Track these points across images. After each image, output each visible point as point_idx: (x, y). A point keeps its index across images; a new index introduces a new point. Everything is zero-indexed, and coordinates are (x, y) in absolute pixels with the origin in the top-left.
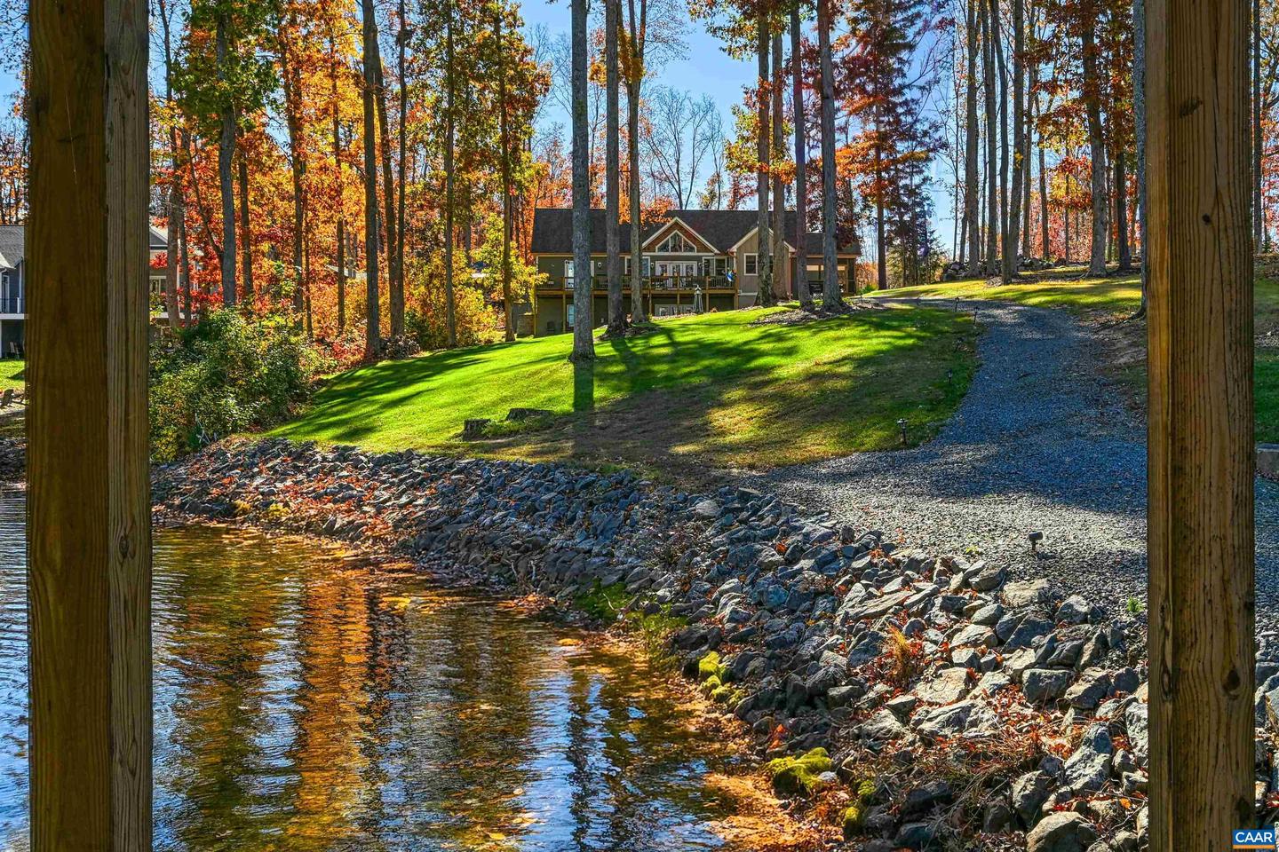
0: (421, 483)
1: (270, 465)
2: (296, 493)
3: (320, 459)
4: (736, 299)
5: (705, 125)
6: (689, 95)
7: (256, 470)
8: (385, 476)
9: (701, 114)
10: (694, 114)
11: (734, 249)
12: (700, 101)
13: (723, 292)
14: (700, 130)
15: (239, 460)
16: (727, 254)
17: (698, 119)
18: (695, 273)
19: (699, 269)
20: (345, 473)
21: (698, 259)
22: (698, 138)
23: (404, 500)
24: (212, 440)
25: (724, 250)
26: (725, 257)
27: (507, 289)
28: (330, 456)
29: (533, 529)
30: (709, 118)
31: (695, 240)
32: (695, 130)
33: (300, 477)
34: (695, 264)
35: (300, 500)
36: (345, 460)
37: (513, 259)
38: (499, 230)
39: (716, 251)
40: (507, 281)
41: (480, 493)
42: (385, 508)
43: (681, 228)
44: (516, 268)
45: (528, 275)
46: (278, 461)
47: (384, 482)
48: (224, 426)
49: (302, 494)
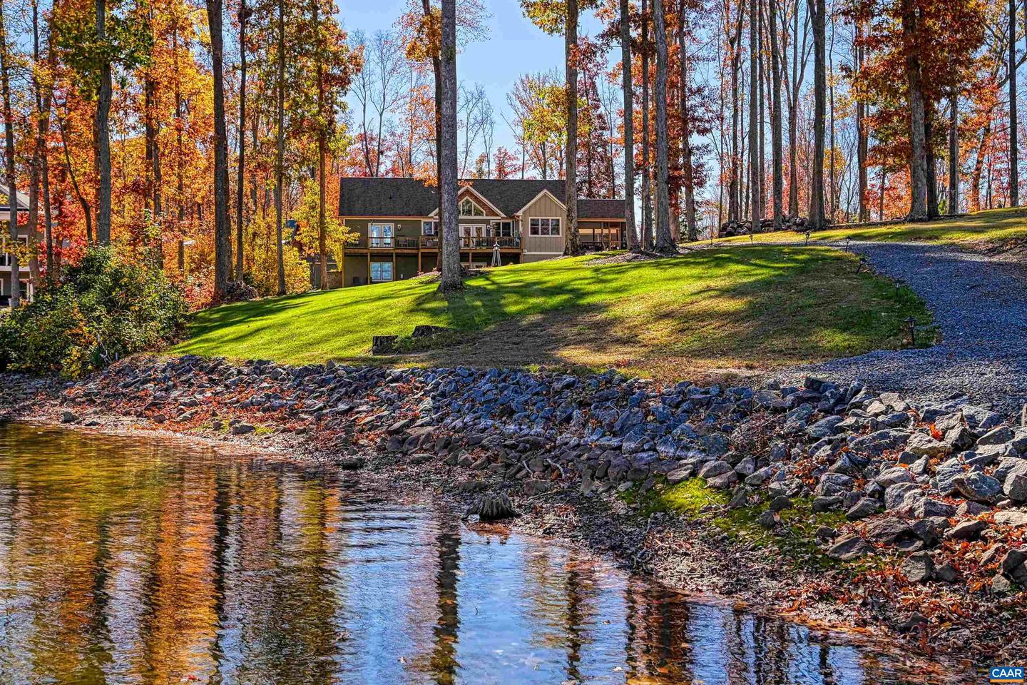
0: (355, 391)
1: (183, 378)
2: (219, 403)
3: (235, 372)
4: (522, 258)
5: (476, 111)
6: (463, 84)
7: (171, 383)
8: (312, 386)
9: (474, 101)
10: (468, 102)
11: (520, 213)
12: (474, 89)
13: (510, 251)
14: (472, 116)
15: (150, 375)
16: (513, 217)
17: (470, 106)
18: (484, 235)
19: (488, 232)
20: (265, 384)
21: (487, 222)
22: (472, 121)
23: (342, 407)
24: (114, 359)
25: (510, 213)
26: (510, 221)
27: (322, 245)
28: (245, 370)
29: (521, 430)
30: (480, 104)
31: (484, 205)
32: (469, 115)
33: (219, 389)
34: (484, 227)
35: (225, 410)
36: (262, 373)
37: (328, 219)
38: (316, 194)
39: (503, 215)
40: (322, 238)
41: (433, 398)
42: (324, 415)
43: (472, 195)
44: (331, 227)
45: (339, 232)
46: (191, 375)
47: (312, 392)
48: (124, 347)
49: (226, 404)
